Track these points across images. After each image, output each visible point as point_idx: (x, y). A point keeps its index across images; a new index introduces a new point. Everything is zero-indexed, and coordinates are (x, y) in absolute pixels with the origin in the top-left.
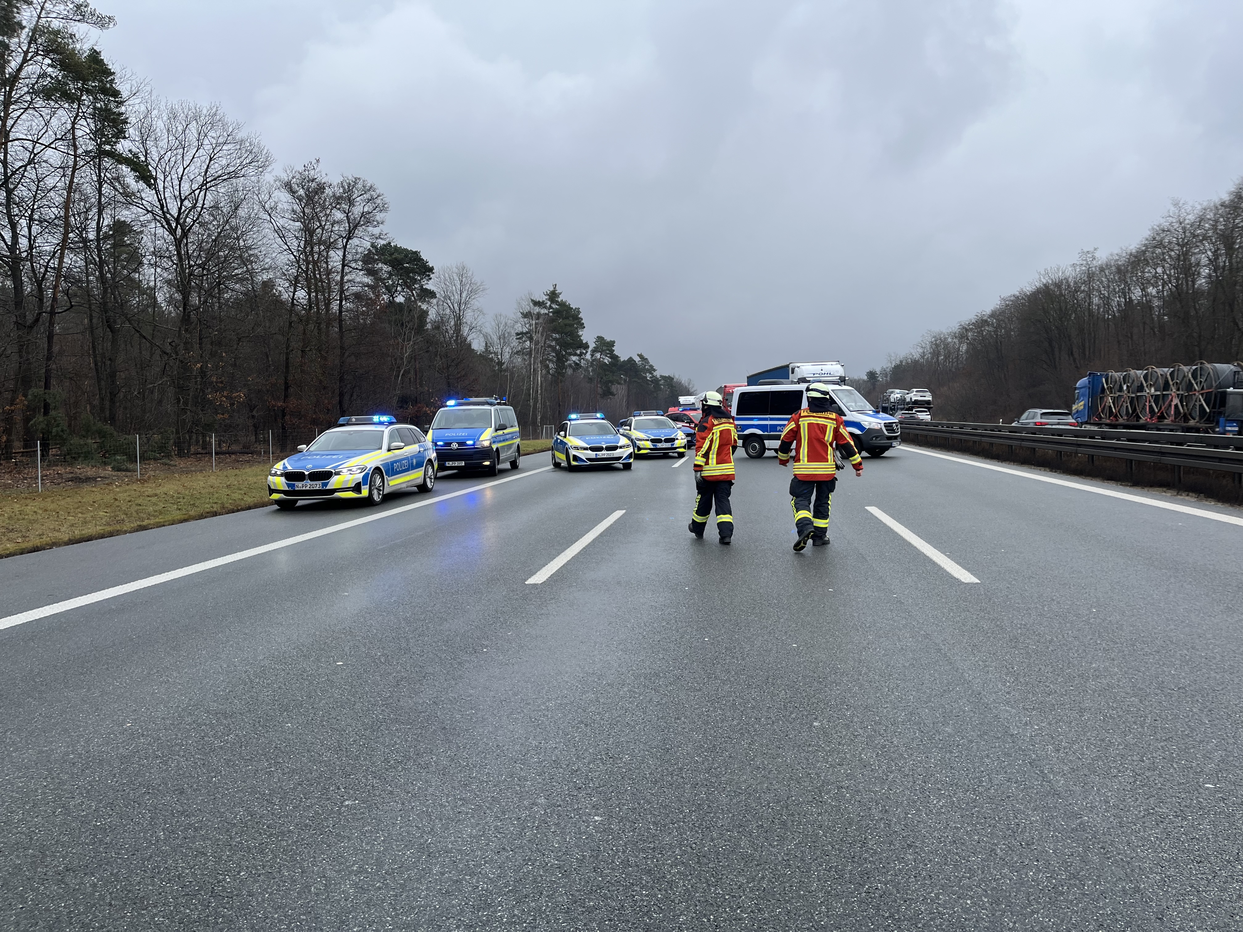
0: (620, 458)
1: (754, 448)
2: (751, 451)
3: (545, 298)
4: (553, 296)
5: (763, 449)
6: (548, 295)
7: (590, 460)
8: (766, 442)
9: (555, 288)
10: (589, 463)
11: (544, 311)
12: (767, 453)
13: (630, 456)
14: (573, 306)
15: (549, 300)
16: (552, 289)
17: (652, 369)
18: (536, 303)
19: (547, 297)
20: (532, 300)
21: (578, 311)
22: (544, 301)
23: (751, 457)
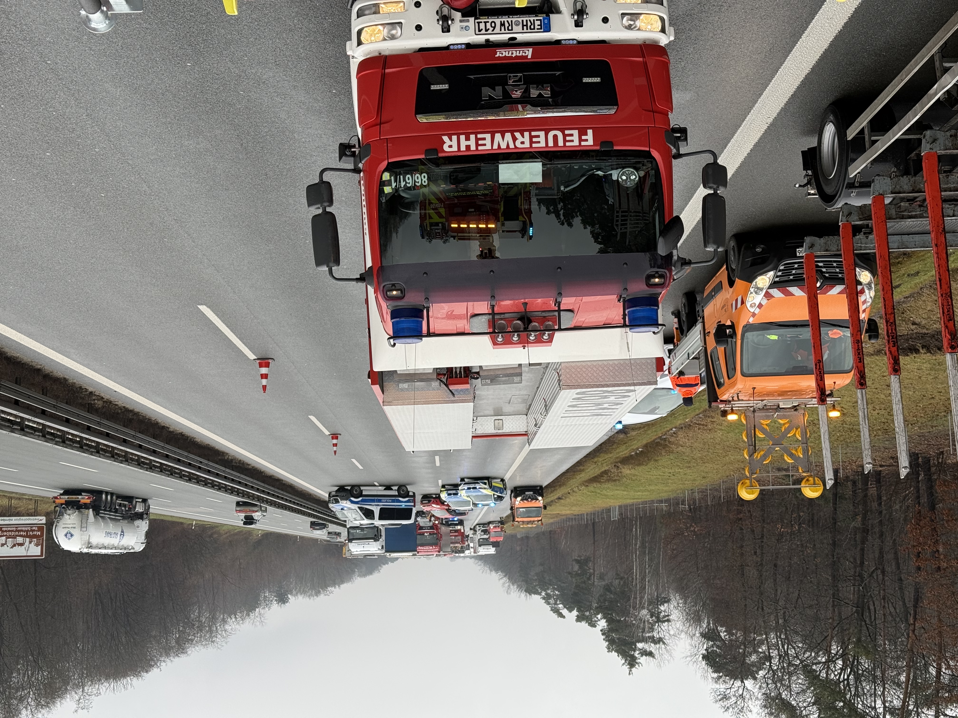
0: (465, 484)
1: (403, 491)
2: (405, 489)
3: (643, 660)
4: (632, 662)
5: (398, 490)
6: (637, 663)
7: (478, 483)
8: (397, 494)
9: (630, 671)
10: (479, 481)
11: (640, 645)
12: (396, 488)
13: (460, 485)
14: (614, 654)
15: (636, 658)
16: (634, 670)
17: (546, 599)
18: (650, 654)
19: (638, 661)
20: (653, 657)
21: (609, 649)
22: (642, 656)
23: (405, 486)
